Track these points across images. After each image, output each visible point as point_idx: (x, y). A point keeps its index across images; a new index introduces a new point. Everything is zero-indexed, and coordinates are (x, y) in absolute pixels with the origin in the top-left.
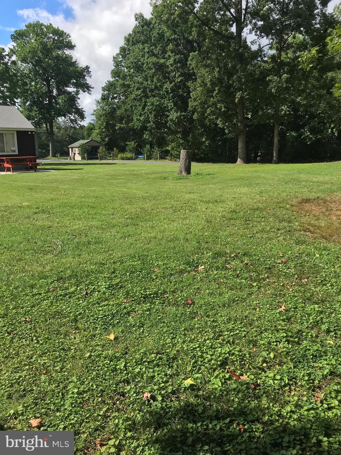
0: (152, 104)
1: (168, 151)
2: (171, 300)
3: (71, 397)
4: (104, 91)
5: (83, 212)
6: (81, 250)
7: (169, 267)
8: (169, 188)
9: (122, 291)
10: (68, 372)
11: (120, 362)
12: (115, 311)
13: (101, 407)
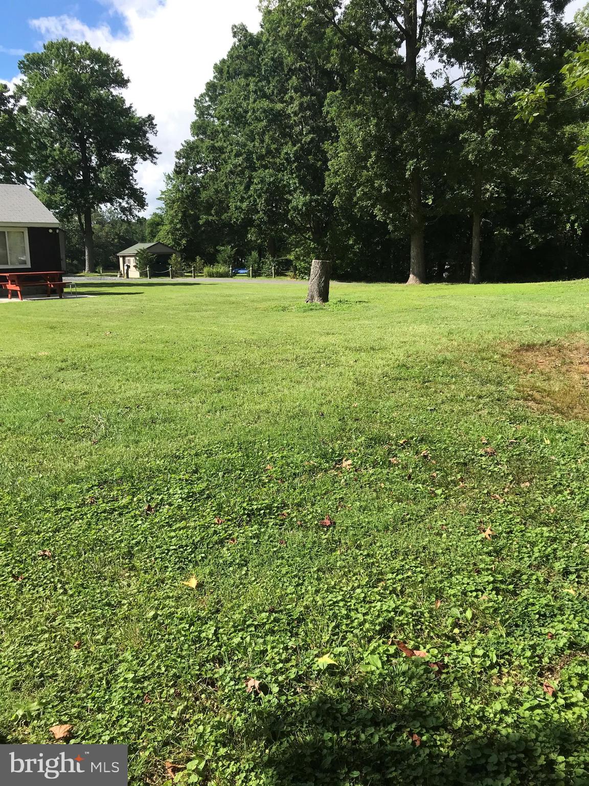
0: (262, 181)
1: (289, 263)
2: (295, 519)
3: (121, 687)
4: (180, 159)
5: (143, 368)
6: (139, 433)
7: (292, 462)
8: (292, 326)
9: (210, 503)
10: (117, 644)
11: (208, 626)
12: (198, 539)
13: (173, 703)
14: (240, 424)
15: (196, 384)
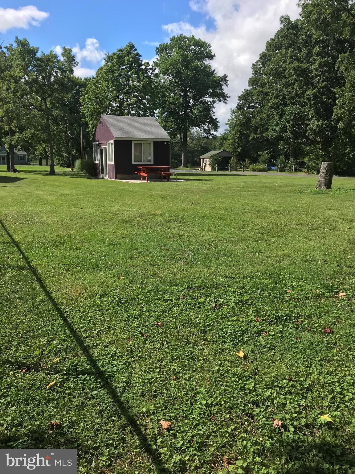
0: (291, 113)
1: (304, 163)
2: (306, 326)
3: (199, 407)
4: (240, 101)
5: (213, 224)
6: (210, 261)
7: (305, 290)
8: (306, 203)
9: (252, 308)
10: (196, 382)
11: (250, 382)
12: (245, 328)
13: (228, 423)
14: (271, 262)
15: (244, 235)
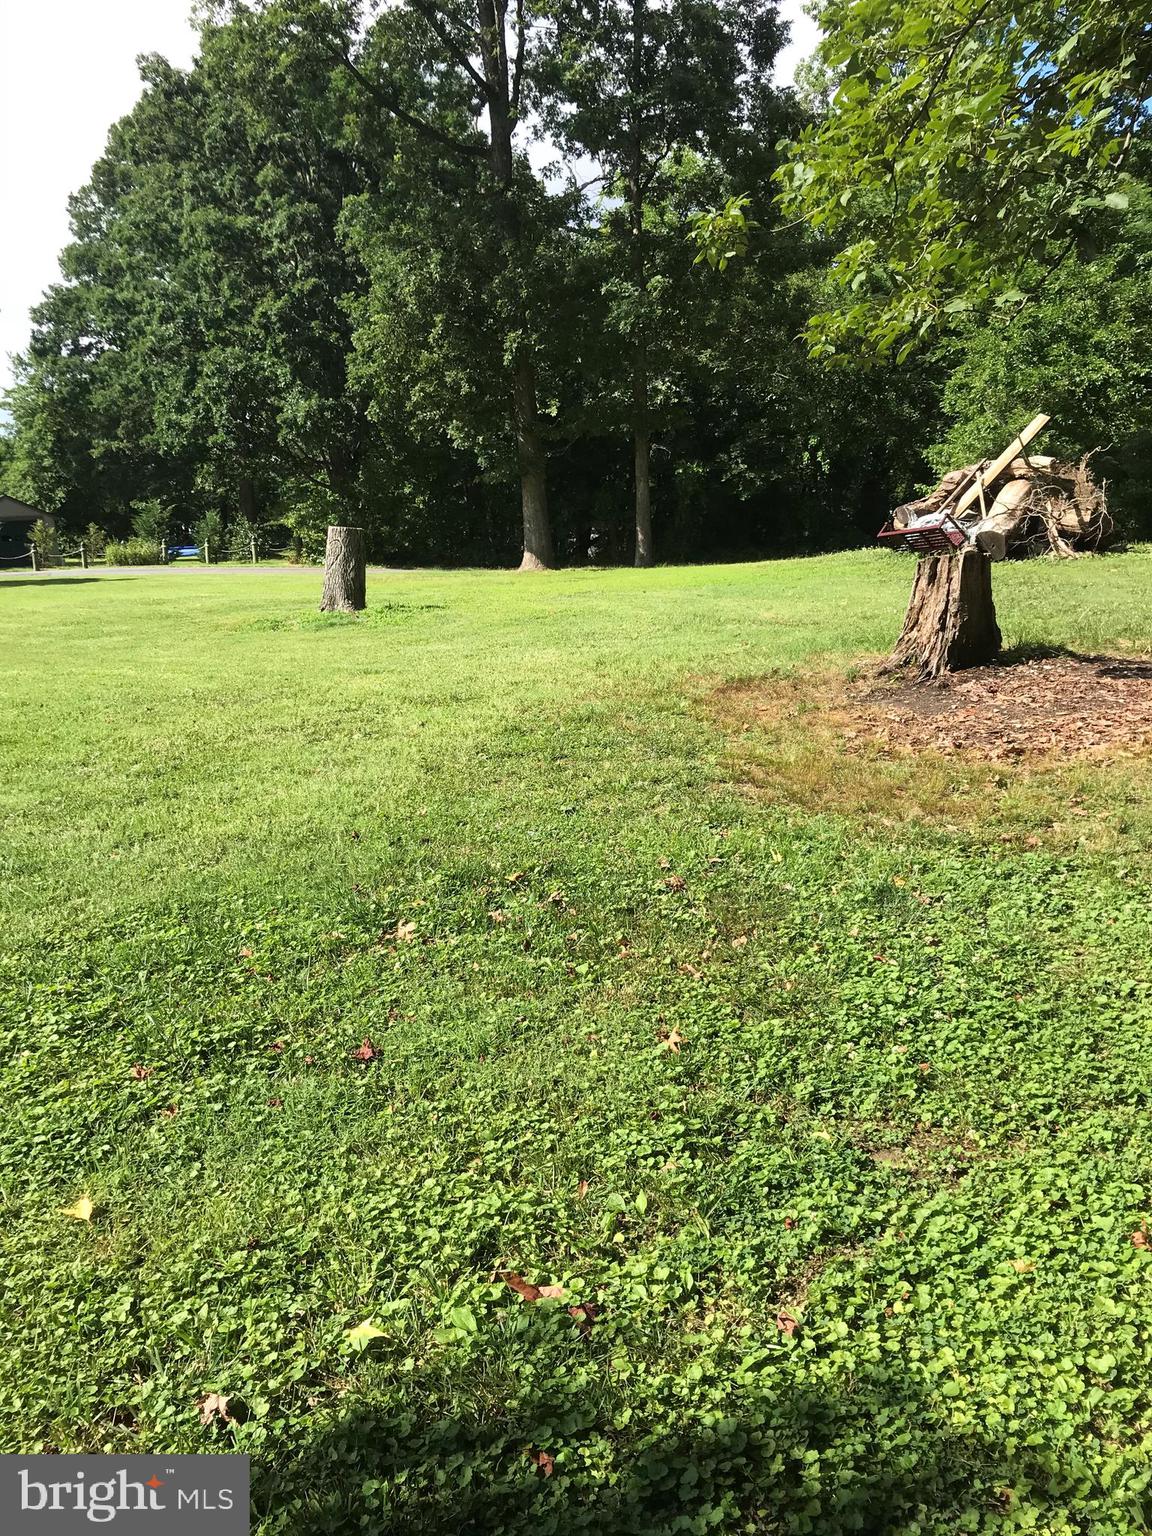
0: (221, 371)
1: (284, 532)
2: (300, 1053)
4: (41, 325)
7: (294, 938)
8: (293, 660)
9: (120, 1037)
11: (117, 1296)
12: (96, 1114)
14: (183, 868)
15: (88, 789)
